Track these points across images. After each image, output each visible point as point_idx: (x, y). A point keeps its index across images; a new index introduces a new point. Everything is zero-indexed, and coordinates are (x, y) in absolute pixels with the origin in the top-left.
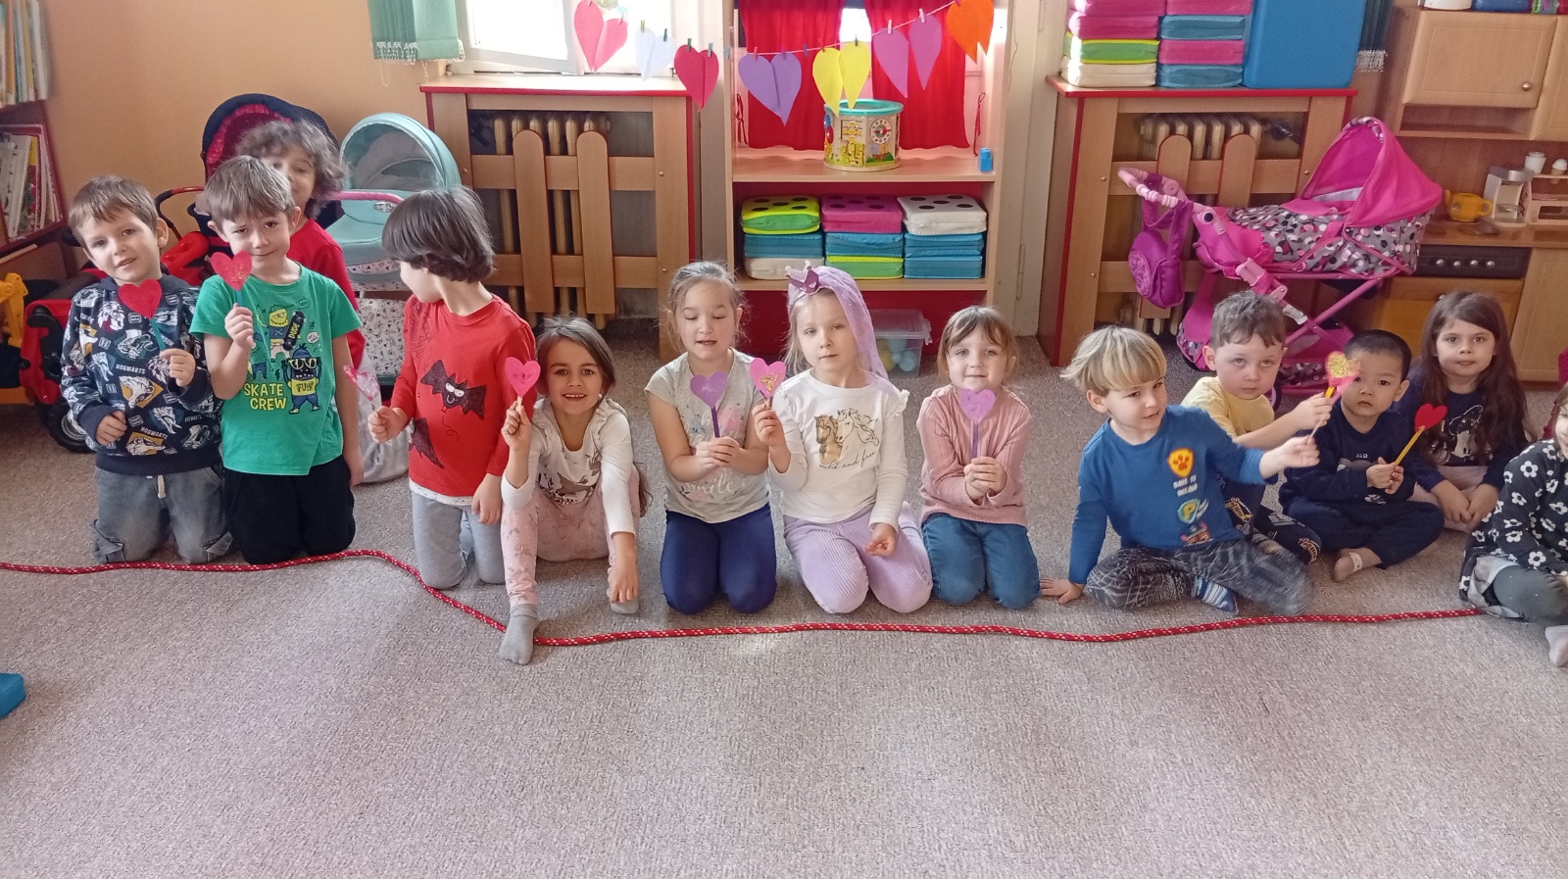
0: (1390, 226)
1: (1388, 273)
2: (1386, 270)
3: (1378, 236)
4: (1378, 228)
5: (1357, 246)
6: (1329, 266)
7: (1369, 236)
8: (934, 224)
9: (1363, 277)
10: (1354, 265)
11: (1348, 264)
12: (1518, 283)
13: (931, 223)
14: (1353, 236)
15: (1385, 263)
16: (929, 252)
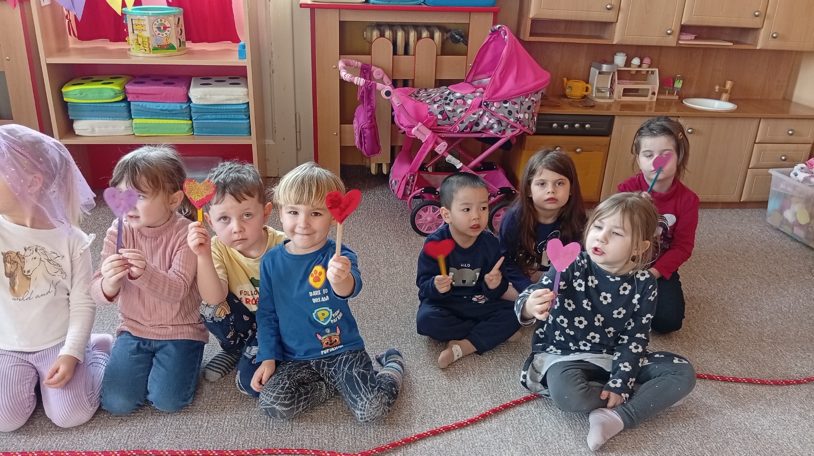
0: (514, 100)
1: (514, 133)
2: (512, 131)
3: (506, 108)
4: (506, 102)
5: (493, 114)
6: (475, 128)
7: (500, 107)
8: (208, 96)
9: (498, 136)
10: (492, 128)
11: (487, 127)
12: (607, 139)
13: (205, 95)
14: (489, 108)
15: (512, 127)
16: (209, 117)
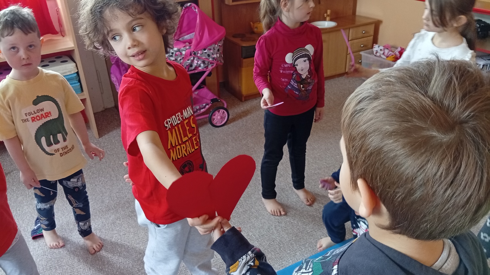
2: (212, 66)
3: (206, 53)
5: (199, 58)
6: (191, 68)
7: (202, 53)
9: (204, 70)
11: (197, 66)
14: (196, 55)
